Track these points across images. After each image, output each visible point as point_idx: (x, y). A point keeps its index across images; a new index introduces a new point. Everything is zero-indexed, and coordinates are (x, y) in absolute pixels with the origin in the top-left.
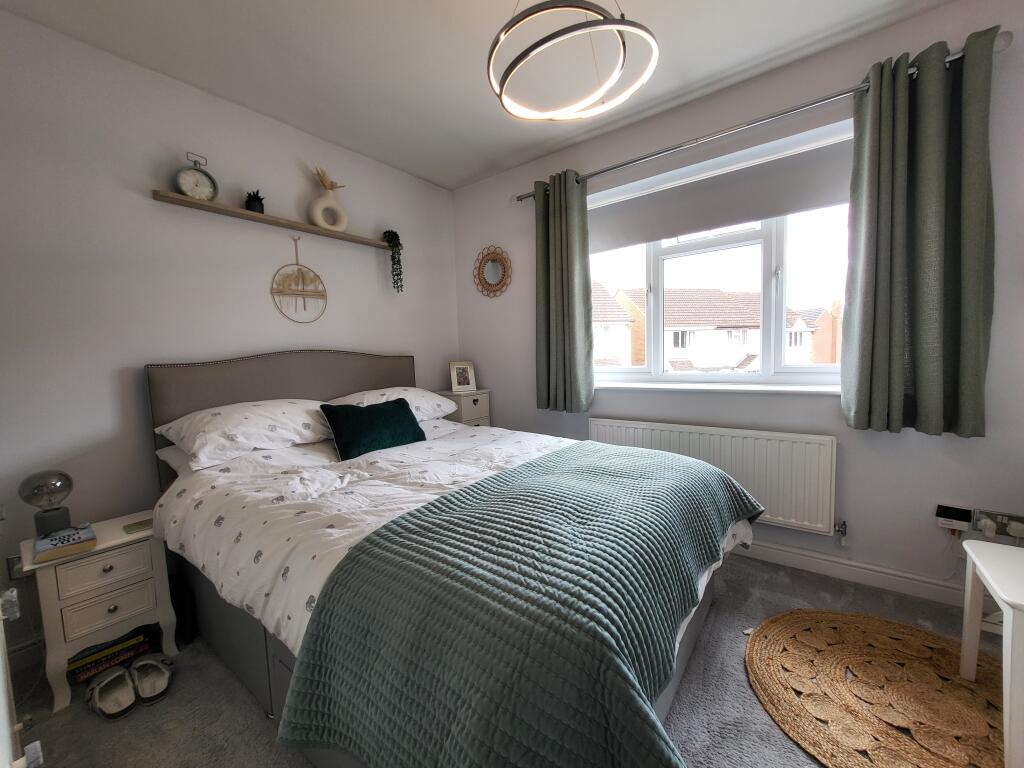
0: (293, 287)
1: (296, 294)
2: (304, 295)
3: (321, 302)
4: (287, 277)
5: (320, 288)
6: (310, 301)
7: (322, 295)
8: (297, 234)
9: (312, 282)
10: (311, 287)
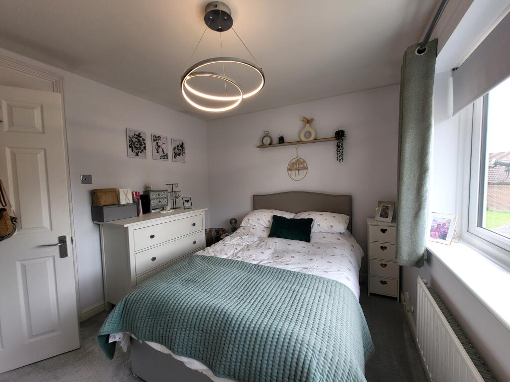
0: (295, 167)
1: (296, 169)
2: (299, 169)
3: (305, 171)
4: (294, 163)
5: (305, 165)
6: (301, 172)
7: (305, 168)
8: (297, 146)
9: (302, 164)
10: (302, 166)
